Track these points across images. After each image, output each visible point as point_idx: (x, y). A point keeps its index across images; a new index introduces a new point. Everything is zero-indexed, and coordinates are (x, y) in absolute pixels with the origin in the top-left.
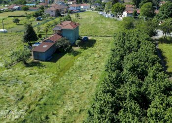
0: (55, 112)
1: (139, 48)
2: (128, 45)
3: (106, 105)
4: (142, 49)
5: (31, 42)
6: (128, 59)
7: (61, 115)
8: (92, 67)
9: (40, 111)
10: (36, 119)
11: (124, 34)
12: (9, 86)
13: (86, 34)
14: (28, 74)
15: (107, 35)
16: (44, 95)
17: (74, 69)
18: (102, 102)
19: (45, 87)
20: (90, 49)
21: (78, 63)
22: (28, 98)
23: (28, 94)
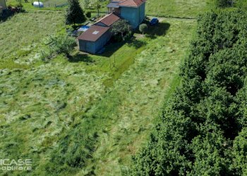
0: (106, 129)
1: (234, 42)
2: (219, 37)
3: (175, 128)
4: (240, 43)
5: (76, 25)
6: (215, 60)
7: (114, 133)
8: (162, 67)
9: (87, 126)
10: (82, 136)
11: (214, 17)
12: (48, 89)
13: (156, 14)
14: (72, 72)
15: (188, 16)
16: (92, 104)
17: (134, 69)
18: (171, 124)
19: (94, 93)
20: (159, 38)
21: (141, 59)
22: (72, 107)
23: (72, 102)
